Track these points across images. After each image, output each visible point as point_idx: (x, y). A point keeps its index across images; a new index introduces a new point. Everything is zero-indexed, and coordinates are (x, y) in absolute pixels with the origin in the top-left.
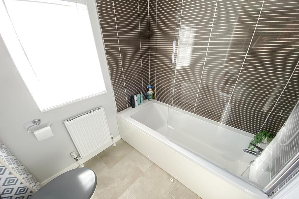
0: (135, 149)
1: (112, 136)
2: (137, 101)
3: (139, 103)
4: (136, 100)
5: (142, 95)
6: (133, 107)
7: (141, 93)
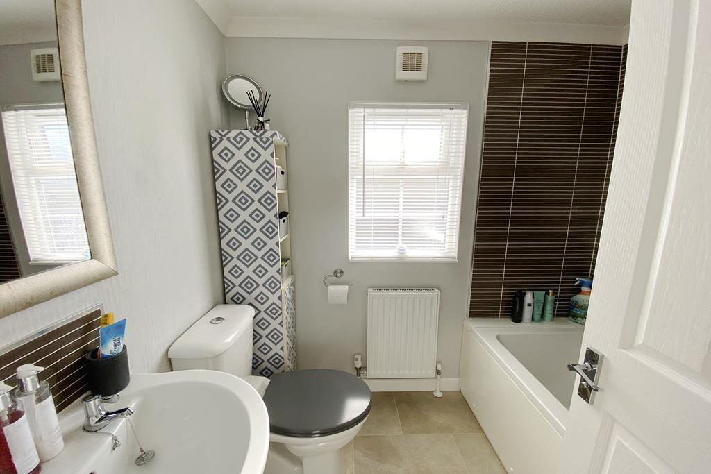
0: (482, 431)
1: (439, 368)
2: (531, 308)
3: (537, 317)
4: (529, 305)
5: (550, 298)
6: (513, 321)
7: (551, 292)
